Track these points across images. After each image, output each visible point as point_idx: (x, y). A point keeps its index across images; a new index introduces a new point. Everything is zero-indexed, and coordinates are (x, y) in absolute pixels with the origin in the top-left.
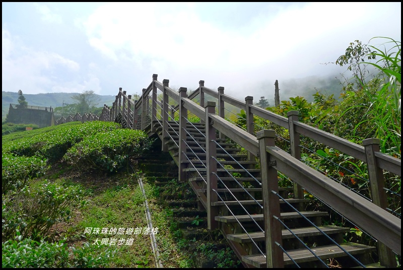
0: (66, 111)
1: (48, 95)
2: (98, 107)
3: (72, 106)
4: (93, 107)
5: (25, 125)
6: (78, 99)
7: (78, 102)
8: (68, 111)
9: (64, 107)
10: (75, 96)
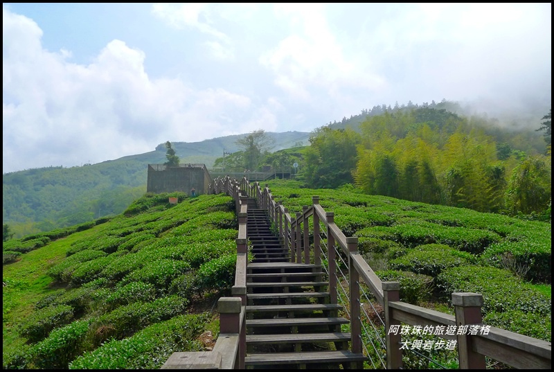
0: (231, 162)
1: (215, 140)
2: (272, 151)
3: (237, 154)
4: (266, 153)
5: (168, 194)
6: (244, 144)
7: (244, 148)
8: (233, 163)
9: (227, 158)
10: (240, 140)
